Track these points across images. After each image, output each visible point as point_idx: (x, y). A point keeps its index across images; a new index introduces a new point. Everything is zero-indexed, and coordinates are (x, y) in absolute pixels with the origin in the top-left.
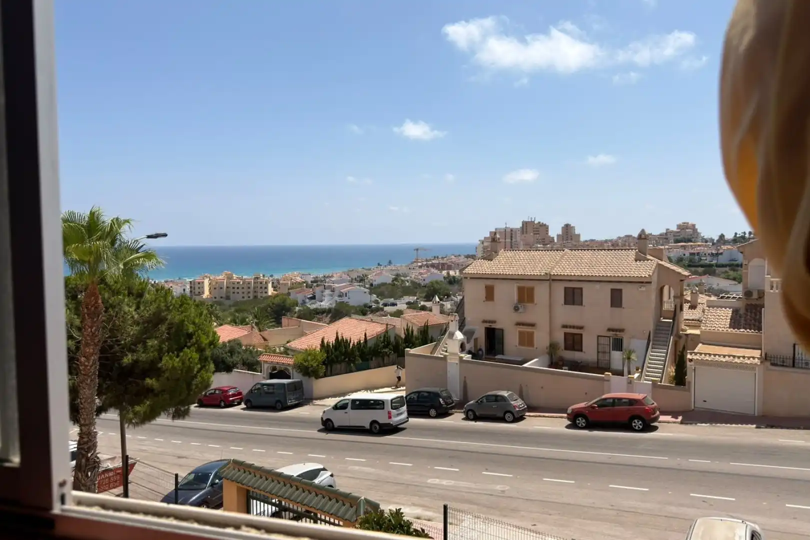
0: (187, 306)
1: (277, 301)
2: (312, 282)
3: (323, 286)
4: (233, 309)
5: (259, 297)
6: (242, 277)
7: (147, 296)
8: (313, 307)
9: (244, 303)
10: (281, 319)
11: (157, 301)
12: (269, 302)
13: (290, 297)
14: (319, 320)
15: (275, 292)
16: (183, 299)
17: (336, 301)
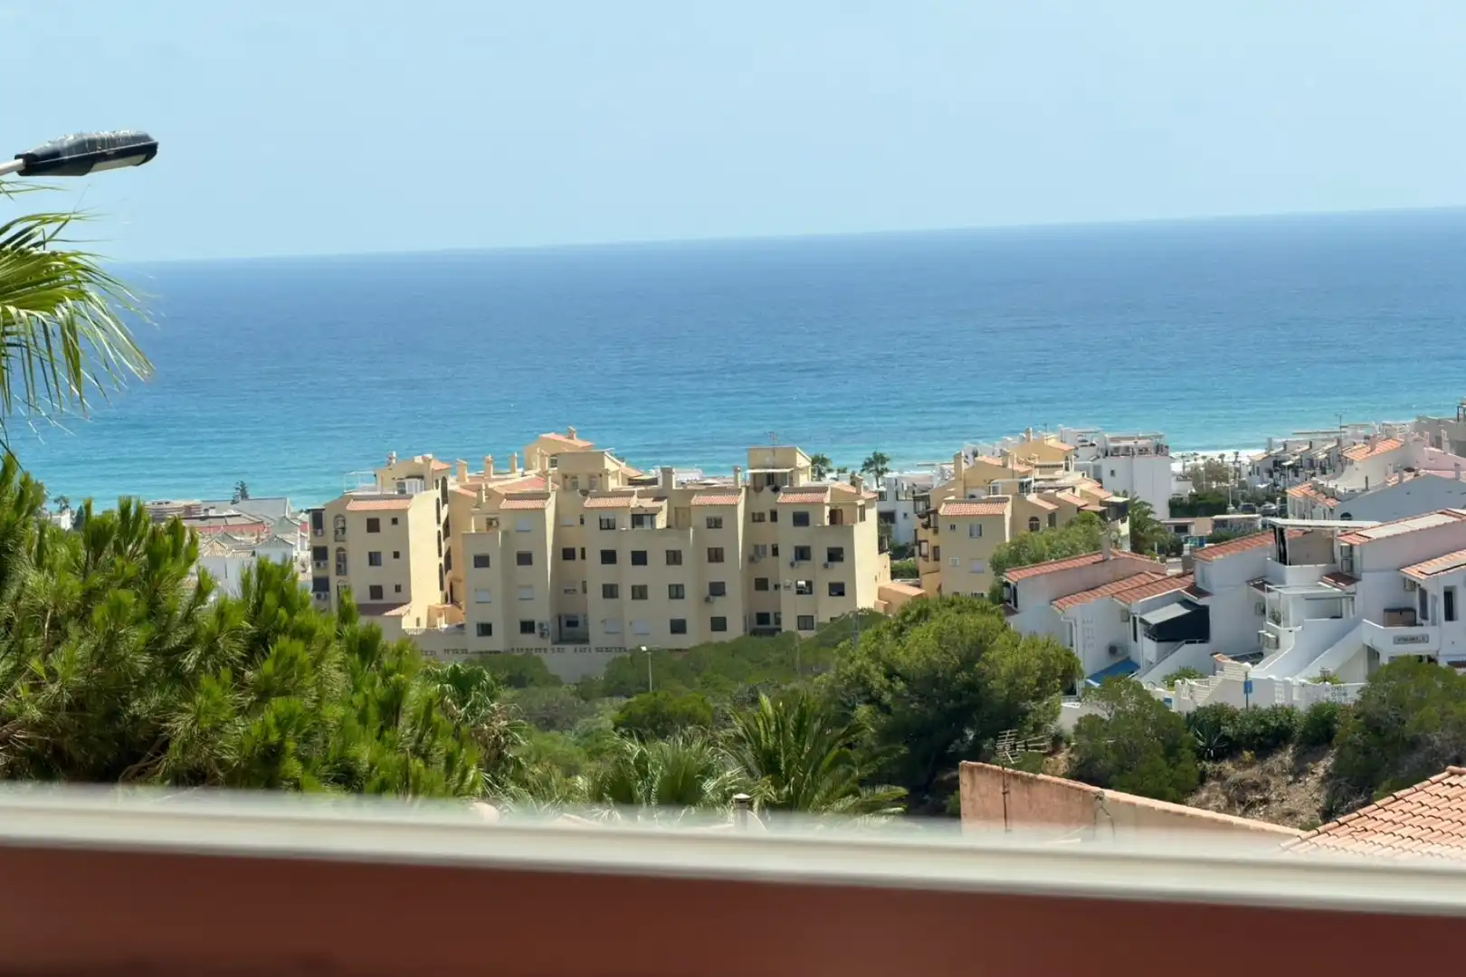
0: (298, 647)
1: (917, 649)
2: (1176, 507)
3: (1270, 541)
4: (607, 713)
5: (789, 624)
6: (667, 473)
7: (33, 578)
8: (1189, 697)
9: (687, 666)
10: (954, 786)
11: (99, 612)
12: (858, 656)
13: (1013, 621)
14: (1243, 800)
15: (906, 589)
16: (270, 599)
17: (1373, 654)
